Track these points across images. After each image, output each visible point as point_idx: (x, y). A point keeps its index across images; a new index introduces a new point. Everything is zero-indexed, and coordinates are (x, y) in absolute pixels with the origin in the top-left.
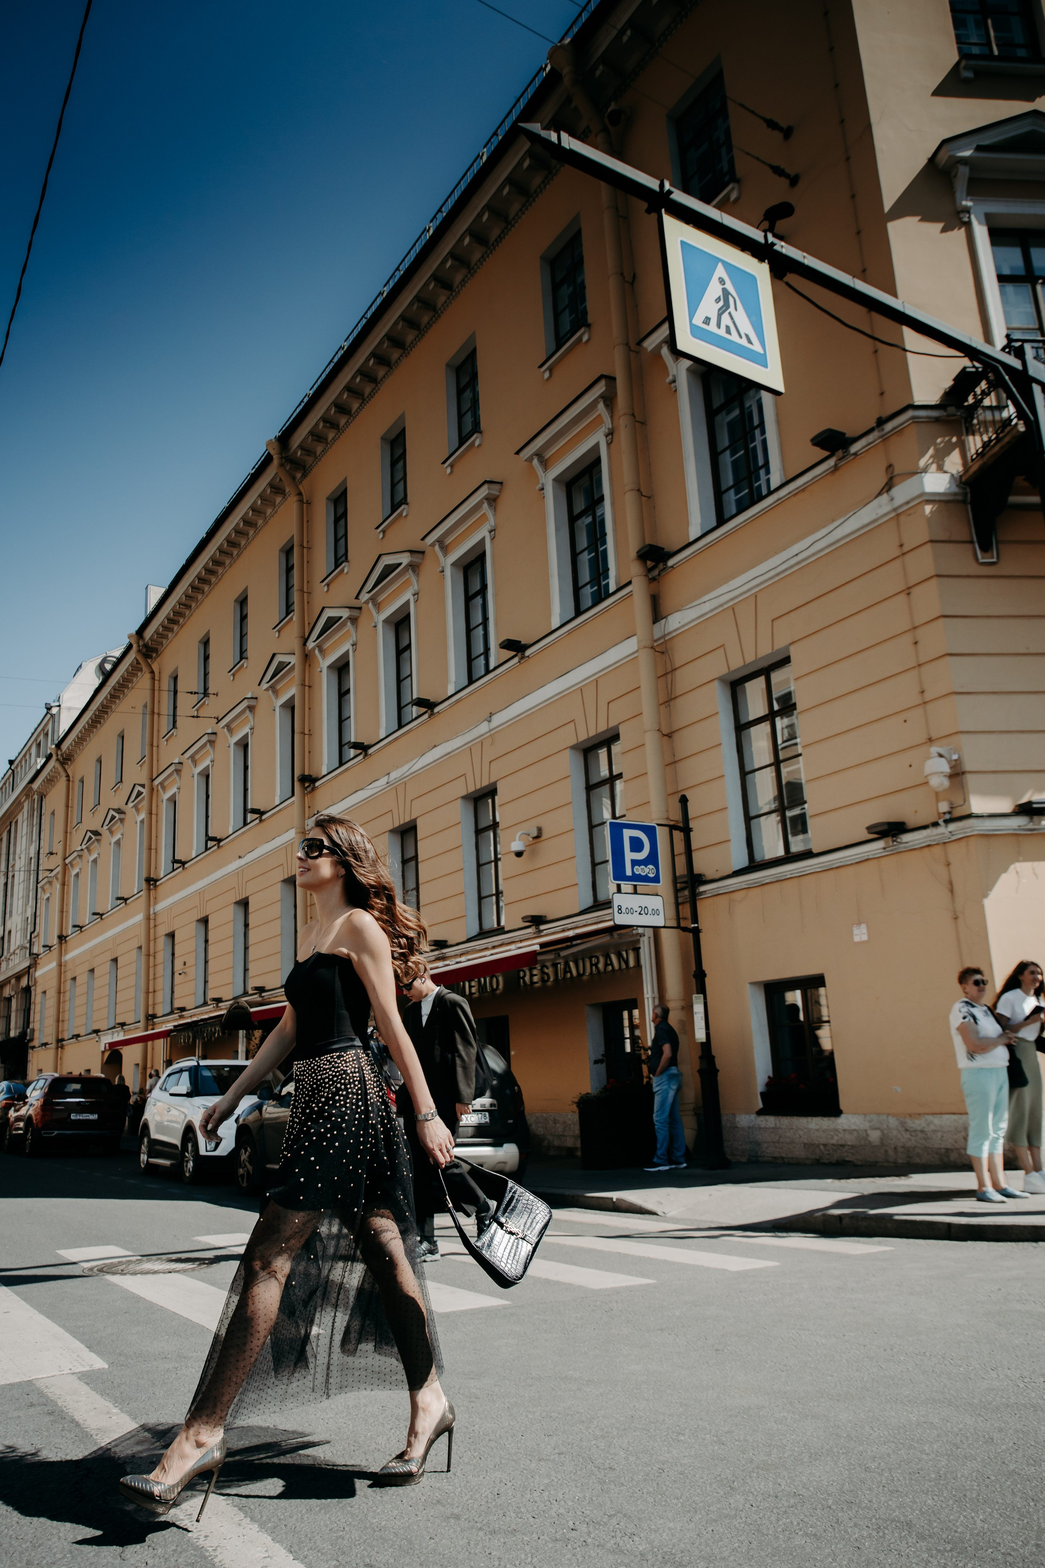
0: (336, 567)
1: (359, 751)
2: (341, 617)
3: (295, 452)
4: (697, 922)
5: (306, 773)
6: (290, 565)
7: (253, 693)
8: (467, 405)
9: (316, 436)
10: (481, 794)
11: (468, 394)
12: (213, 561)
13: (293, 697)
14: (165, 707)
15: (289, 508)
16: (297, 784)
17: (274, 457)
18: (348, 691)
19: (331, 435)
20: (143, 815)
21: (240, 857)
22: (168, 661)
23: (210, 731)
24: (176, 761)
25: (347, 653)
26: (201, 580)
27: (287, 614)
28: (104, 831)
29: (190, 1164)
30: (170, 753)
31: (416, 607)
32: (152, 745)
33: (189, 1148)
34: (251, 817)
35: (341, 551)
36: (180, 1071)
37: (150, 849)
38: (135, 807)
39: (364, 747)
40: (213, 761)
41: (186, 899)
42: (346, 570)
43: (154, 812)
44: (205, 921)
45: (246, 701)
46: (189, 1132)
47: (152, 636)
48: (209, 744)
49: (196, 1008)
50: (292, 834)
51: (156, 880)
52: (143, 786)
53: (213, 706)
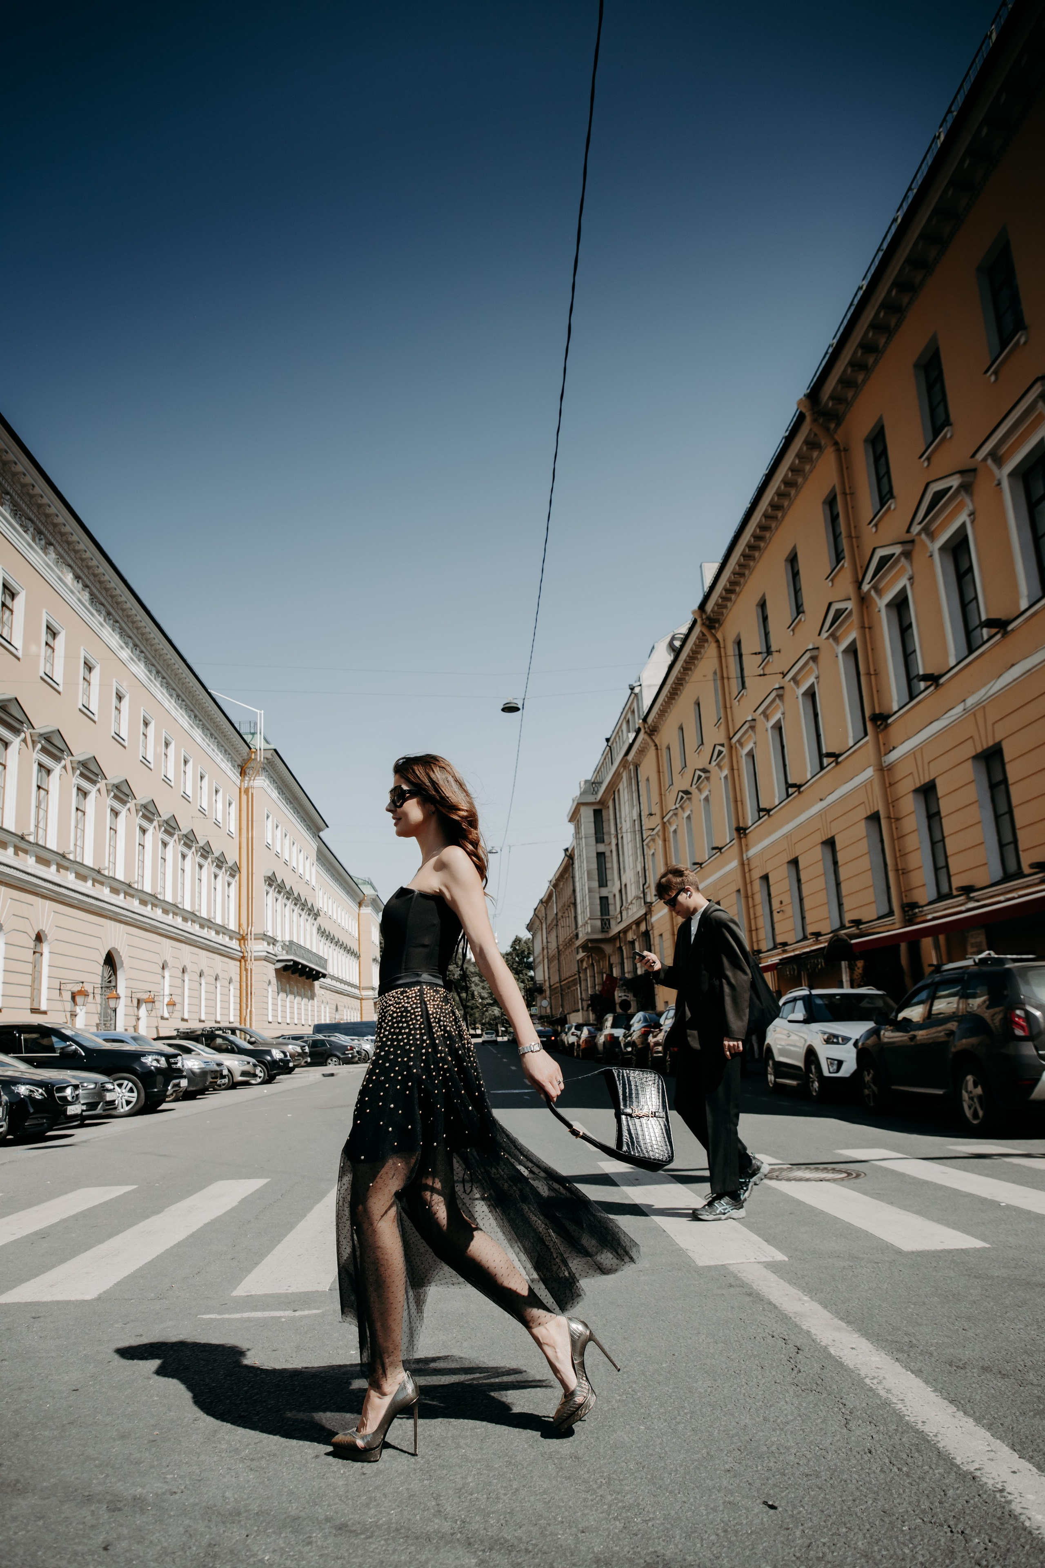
0: (882, 506)
1: (929, 683)
2: (894, 554)
5: (877, 712)
6: (836, 514)
7: (814, 644)
8: (1005, 305)
9: (846, 382)
11: (1005, 292)
12: (760, 527)
13: (854, 641)
14: (733, 670)
15: (827, 460)
16: (869, 724)
17: (806, 414)
18: (910, 625)
19: (860, 377)
20: (726, 772)
21: (821, 800)
22: (730, 629)
23: (777, 686)
24: (750, 718)
25: (904, 589)
26: (750, 547)
27: (838, 562)
28: (693, 789)
29: (816, 1084)
30: (743, 712)
31: (973, 528)
32: (725, 707)
33: (813, 1070)
34: (826, 761)
35: (885, 489)
36: (795, 1000)
37: (736, 801)
38: (718, 765)
39: (933, 679)
40: (783, 714)
41: (773, 843)
42: (893, 507)
43: (735, 767)
44: (795, 862)
45: (808, 652)
46: (811, 1054)
47: (713, 608)
48: (777, 700)
49: (797, 942)
50: (869, 772)
51: (745, 829)
52: (722, 745)
53: (777, 663)
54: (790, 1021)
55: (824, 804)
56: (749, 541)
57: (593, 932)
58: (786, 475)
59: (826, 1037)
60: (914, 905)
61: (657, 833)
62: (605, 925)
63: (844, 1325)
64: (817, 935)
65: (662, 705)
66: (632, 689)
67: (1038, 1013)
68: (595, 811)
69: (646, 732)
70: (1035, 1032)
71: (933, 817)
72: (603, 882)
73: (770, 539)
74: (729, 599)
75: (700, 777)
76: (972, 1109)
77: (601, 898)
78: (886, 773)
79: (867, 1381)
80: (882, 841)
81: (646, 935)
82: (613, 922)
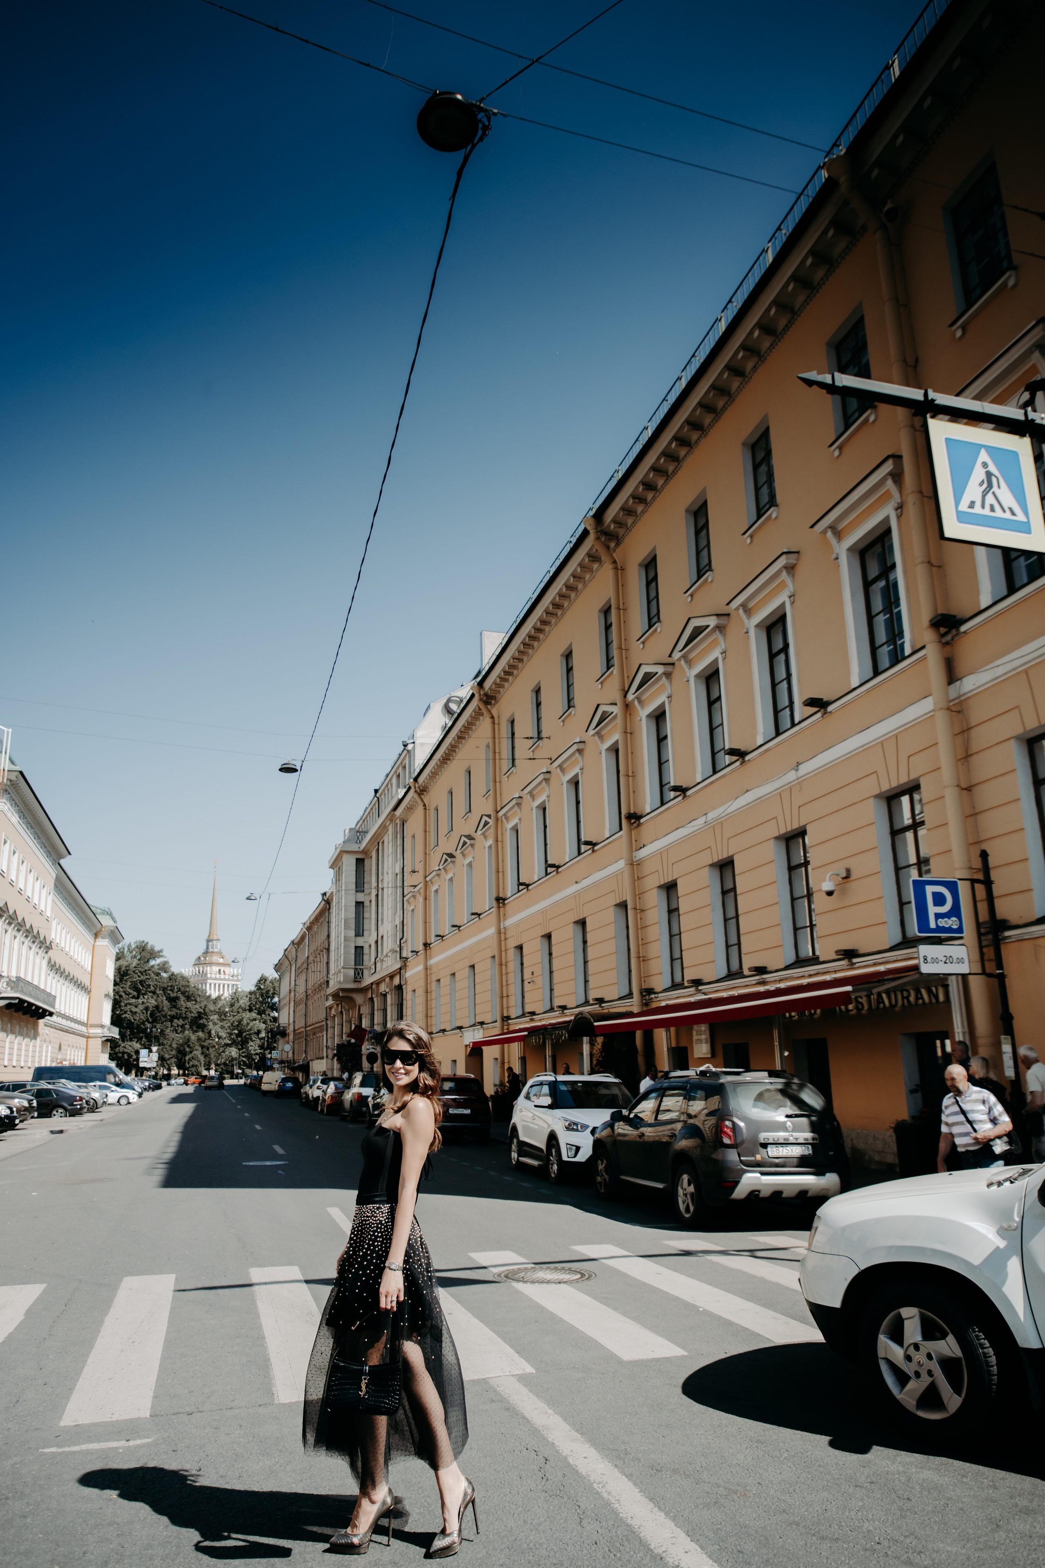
0: (650, 627)
1: (678, 793)
2: (657, 673)
3: (609, 526)
4: (1002, 969)
5: (632, 812)
6: (609, 623)
7: (581, 737)
8: (763, 478)
9: (627, 511)
10: (792, 834)
11: (763, 468)
12: (541, 621)
13: (617, 742)
14: (506, 752)
15: (604, 576)
16: (624, 822)
17: (591, 532)
18: (666, 737)
19: (640, 508)
20: (490, 842)
21: (576, 882)
22: (505, 707)
23: (545, 770)
24: (517, 795)
25: (663, 704)
26: (531, 637)
27: (608, 668)
28: (458, 854)
29: (555, 1167)
30: (511, 789)
31: (724, 664)
32: (495, 781)
33: (554, 1153)
34: (583, 848)
35: (654, 612)
36: (541, 1084)
37: (498, 872)
38: (483, 834)
39: (681, 790)
40: (548, 797)
41: (531, 916)
42: (659, 630)
43: (500, 839)
44: (548, 937)
45: (575, 745)
46: (552, 1138)
47: (491, 686)
48: (544, 783)
49: (545, 1013)
50: (621, 864)
51: (504, 900)
52: (489, 816)
53: (546, 749)
54: (536, 1106)
55: (578, 887)
56: (530, 631)
57: (345, 981)
58: (568, 580)
59: (567, 1124)
60: (650, 991)
61: (419, 891)
62: (358, 975)
63: (579, 1436)
64: (563, 1008)
65: (434, 768)
66: (405, 746)
67: (742, 1124)
68: (357, 859)
69: (416, 791)
70: (738, 1141)
71: (673, 911)
72: (359, 933)
73: (549, 632)
74: (507, 680)
75: (465, 843)
76: (686, 1204)
77: (356, 947)
78: (635, 867)
79: (595, 1486)
80: (628, 927)
81: (399, 988)
82: (366, 972)
